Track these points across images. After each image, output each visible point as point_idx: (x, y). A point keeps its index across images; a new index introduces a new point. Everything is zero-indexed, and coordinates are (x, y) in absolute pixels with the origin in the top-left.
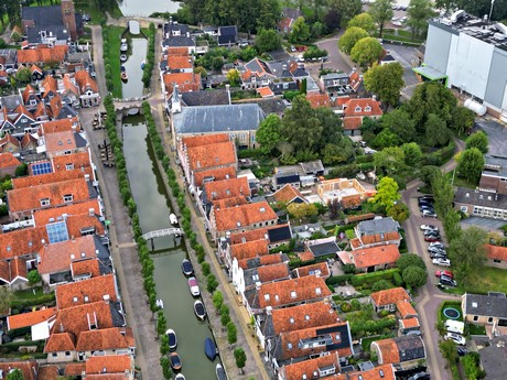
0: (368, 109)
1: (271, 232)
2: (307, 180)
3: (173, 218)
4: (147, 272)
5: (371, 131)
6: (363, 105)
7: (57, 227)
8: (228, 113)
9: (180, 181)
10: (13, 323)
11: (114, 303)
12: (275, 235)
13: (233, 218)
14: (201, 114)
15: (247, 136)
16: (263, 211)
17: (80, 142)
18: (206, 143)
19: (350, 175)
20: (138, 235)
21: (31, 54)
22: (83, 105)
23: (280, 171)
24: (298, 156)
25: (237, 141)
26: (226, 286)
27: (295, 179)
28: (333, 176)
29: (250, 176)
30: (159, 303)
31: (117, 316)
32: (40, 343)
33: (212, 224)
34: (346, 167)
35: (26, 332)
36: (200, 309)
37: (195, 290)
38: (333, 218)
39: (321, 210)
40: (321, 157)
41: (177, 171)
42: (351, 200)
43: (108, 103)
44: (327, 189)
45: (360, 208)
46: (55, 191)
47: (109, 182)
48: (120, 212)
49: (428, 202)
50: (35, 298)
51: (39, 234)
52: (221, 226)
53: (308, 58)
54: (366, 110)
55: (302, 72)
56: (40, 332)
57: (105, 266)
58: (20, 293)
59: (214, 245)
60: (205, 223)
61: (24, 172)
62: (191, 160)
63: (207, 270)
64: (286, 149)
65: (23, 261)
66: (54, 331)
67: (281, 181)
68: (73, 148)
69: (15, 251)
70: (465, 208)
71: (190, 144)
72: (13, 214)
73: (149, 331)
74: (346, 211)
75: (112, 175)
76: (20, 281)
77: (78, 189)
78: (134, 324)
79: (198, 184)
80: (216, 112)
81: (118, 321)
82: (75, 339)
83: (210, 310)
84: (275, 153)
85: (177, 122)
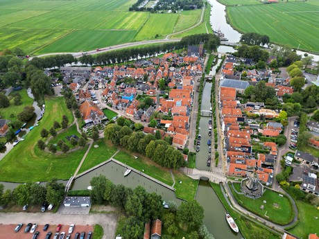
0: (288, 91)
1: (238, 118)
2: (257, 107)
3: (211, 109)
4: (199, 119)
5: (286, 98)
6: (286, 89)
7: (179, 103)
8: (238, 83)
9: (217, 100)
10: (162, 122)
11: (187, 124)
12: (239, 119)
13: (228, 112)
14: (229, 81)
15: (241, 91)
16: (238, 112)
17: (192, 83)
18: (227, 89)
19: (273, 109)
20: (199, 109)
21: (187, 59)
22: (197, 74)
23: (249, 103)
24: (256, 100)
25: (237, 92)
26: (220, 129)
27: (253, 106)
28: (267, 108)
29: (238, 102)
30: (199, 128)
31: (187, 127)
32: (167, 128)
33: (221, 112)
34: (272, 107)
35: (164, 125)
36: (210, 133)
37: (210, 128)
38: (261, 119)
39: (258, 116)
40: (265, 102)
41: (217, 96)
42: (269, 116)
43: (204, 75)
44: (262, 111)
45: (272, 119)
46: (181, 94)
47: (196, 96)
48: (197, 103)
49: (298, 123)
50: (169, 118)
51: (174, 103)
52: (223, 113)
53: (273, 72)
54: (287, 91)
55: (269, 76)
56: (167, 125)
57: (187, 115)
58: (166, 116)
59: (220, 118)
60: (219, 112)
61: (175, 88)
62: (221, 93)
63: (215, 123)
64: (253, 96)
65: (168, 109)
66: (171, 126)
67: (248, 105)
68: (189, 84)
69: (167, 106)
70: (311, 128)
71: (222, 89)
72: (170, 98)
73: (194, 134)
74: (266, 119)
75: (198, 94)
76: (166, 113)
77: (187, 95)
78: (191, 131)
79: (222, 101)
80: (234, 82)
81: (187, 128)
82: (175, 129)
83: (213, 133)
84: (249, 97)
85: (221, 83)
